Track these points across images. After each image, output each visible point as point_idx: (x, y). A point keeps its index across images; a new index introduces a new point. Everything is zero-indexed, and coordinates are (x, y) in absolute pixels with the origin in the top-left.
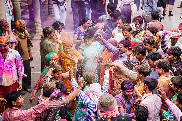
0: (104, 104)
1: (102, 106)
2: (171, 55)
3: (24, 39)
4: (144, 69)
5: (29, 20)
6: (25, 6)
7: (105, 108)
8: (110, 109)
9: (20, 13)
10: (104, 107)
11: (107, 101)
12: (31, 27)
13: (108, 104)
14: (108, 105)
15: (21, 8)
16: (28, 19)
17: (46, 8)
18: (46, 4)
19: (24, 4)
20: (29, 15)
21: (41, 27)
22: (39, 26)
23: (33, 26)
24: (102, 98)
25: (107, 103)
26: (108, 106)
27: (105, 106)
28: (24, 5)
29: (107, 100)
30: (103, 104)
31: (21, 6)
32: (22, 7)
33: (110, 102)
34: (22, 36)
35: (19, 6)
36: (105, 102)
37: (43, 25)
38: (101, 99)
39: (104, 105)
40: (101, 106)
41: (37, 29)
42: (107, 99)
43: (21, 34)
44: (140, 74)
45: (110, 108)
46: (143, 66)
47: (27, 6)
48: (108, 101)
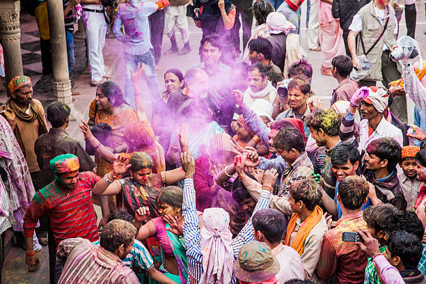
0: (253, 265)
1: (248, 270)
2: (374, 156)
3: (30, 121)
4: (307, 192)
5: (41, 76)
6: (32, 43)
7: (253, 273)
8: (267, 276)
9: (20, 59)
10: (253, 271)
11: (258, 257)
12: (46, 92)
13: (261, 265)
14: (261, 267)
15: (22, 48)
16: (41, 74)
17: (80, 48)
18: (80, 37)
19: (30, 39)
20: (41, 64)
21: (70, 91)
22: (65, 89)
23: (52, 90)
24: (246, 252)
25: (259, 263)
26: (260, 269)
27: (254, 269)
28: (30, 41)
29: (258, 255)
30: (250, 265)
31: (23, 42)
32: (23, 46)
33: (266, 259)
34: (25, 114)
35: (17, 42)
36: (254, 260)
37: (74, 86)
38: (244, 253)
39: (252, 267)
40: (245, 269)
41: (61, 96)
42: (258, 253)
43: (23, 110)
44: (298, 203)
45: (266, 274)
46: (304, 183)
47: (37, 42)
48: (261, 259)
